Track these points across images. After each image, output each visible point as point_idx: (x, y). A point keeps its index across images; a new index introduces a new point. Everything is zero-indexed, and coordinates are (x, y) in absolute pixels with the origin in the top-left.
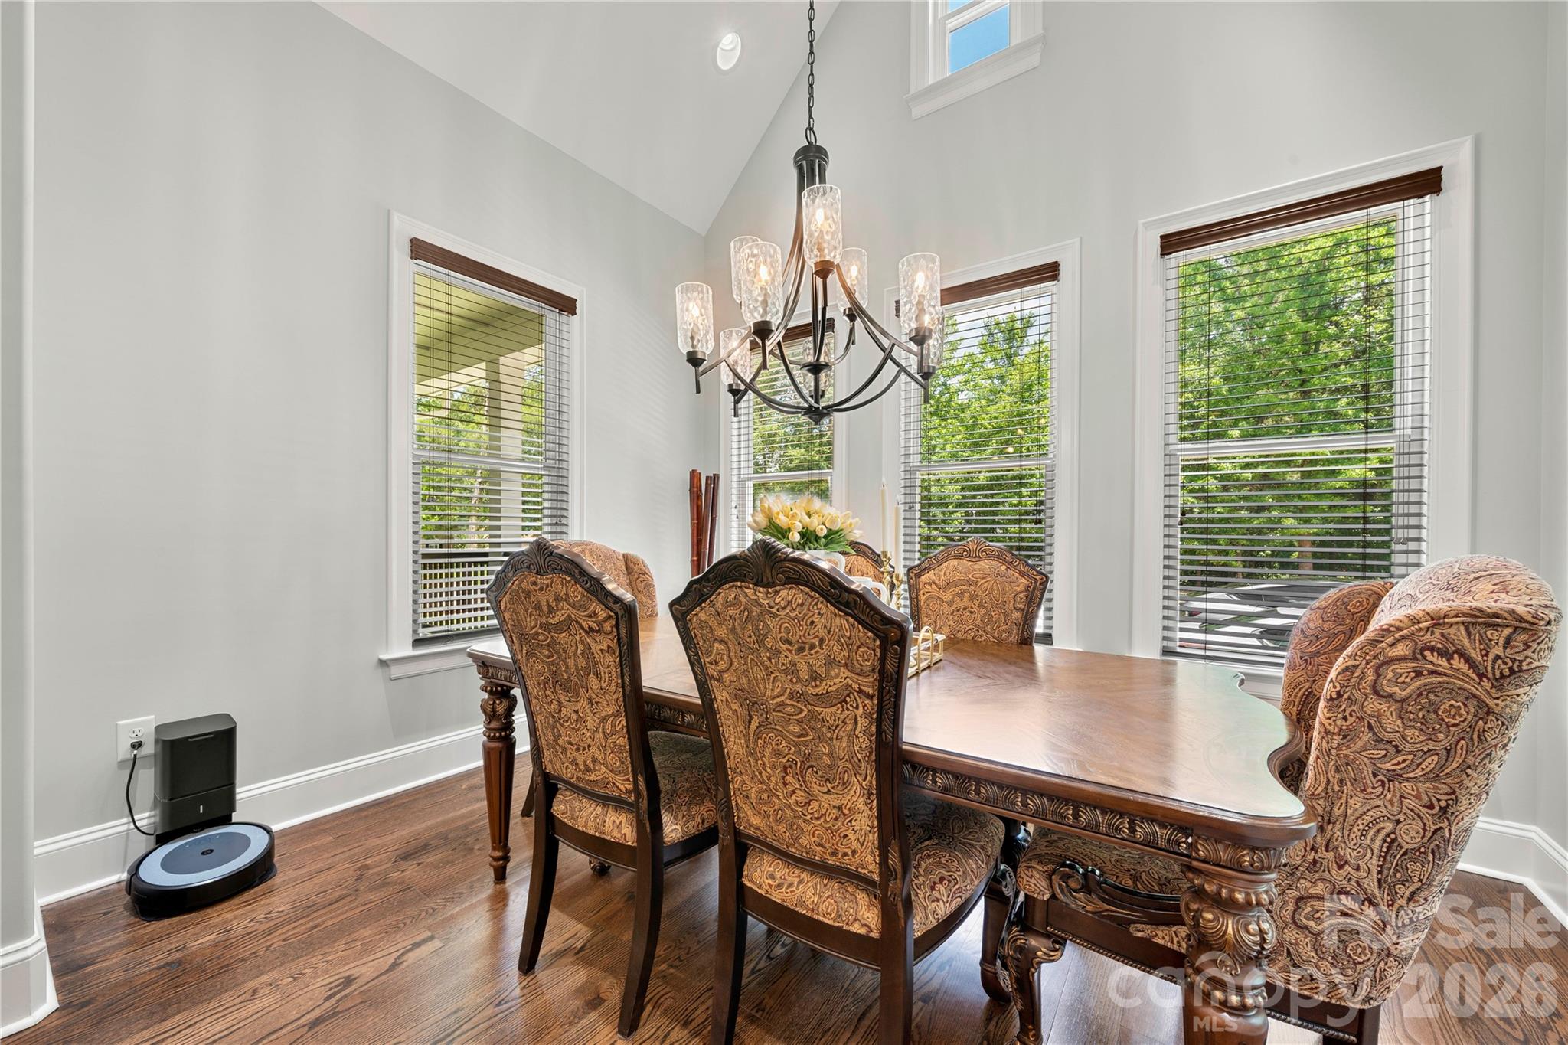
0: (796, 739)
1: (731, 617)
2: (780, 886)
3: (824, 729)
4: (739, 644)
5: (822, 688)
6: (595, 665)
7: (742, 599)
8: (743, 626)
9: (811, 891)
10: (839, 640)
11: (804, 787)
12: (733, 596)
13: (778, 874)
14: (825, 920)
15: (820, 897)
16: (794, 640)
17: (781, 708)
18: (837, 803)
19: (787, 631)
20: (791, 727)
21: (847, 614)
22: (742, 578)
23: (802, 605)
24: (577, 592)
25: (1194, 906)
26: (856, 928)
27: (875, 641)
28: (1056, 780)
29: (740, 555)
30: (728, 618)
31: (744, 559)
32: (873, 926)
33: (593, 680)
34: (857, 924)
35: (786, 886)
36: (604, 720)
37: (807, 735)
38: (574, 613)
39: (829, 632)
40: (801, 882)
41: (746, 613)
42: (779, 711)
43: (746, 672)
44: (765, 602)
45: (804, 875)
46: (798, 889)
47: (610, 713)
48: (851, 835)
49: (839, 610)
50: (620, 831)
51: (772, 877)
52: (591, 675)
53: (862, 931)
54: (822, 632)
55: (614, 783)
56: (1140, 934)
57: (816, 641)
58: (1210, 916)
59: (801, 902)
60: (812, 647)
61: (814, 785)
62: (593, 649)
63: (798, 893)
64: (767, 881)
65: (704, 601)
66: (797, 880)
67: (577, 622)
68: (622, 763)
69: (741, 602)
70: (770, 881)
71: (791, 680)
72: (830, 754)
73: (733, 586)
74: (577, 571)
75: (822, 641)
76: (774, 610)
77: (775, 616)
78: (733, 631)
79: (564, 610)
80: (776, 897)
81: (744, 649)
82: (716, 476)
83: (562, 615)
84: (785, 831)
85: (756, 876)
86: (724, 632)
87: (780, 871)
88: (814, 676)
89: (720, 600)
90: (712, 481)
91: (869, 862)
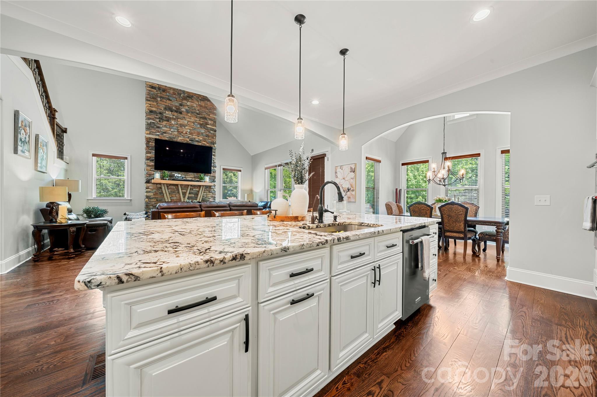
9: (455, 234)
11: (456, 223)
14: (457, 236)
16: (457, 210)
18: (460, 224)
20: (455, 218)
21: (463, 207)
22: (450, 204)
23: (457, 207)
24: (425, 206)
27: (466, 210)
34: (461, 236)
44: (452, 207)
48: (461, 228)
61: (458, 222)
65: (444, 207)
66: (453, 234)
67: (425, 209)
69: (449, 207)
71: (456, 213)
72: (460, 220)
73: (448, 205)
75: (461, 210)
76: (454, 207)
78: (448, 209)
79: (423, 208)
80: (450, 235)
81: (449, 211)
82: (401, 189)
83: (423, 209)
84: (452, 228)
85: (447, 234)
86: (446, 209)
87: (450, 233)
88: (458, 213)
89: (446, 207)
90: (400, 190)
91: (463, 230)
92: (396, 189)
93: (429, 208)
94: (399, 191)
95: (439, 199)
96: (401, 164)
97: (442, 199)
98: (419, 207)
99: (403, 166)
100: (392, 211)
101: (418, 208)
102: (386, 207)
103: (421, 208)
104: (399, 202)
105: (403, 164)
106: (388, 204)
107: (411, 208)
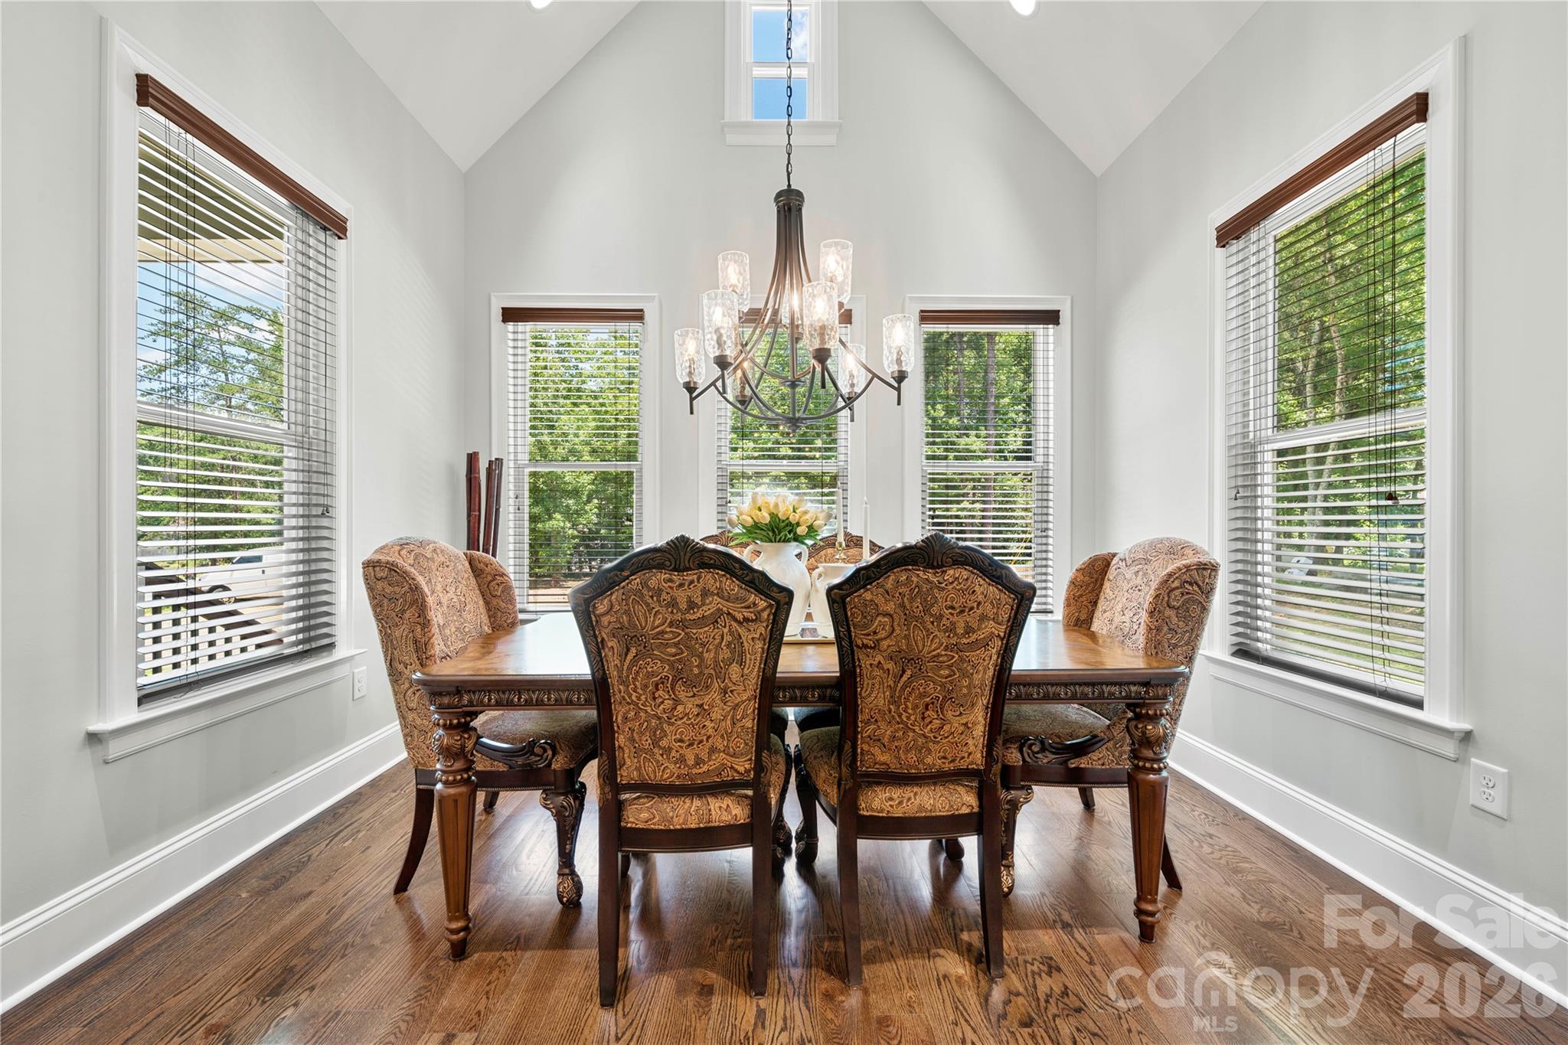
0: (944, 680)
1: (900, 594)
2: (900, 803)
3: (969, 668)
4: (905, 614)
5: (974, 637)
6: (742, 653)
7: (915, 579)
8: (912, 600)
9: (926, 798)
10: (992, 602)
11: (941, 716)
12: (905, 577)
13: (895, 796)
14: (942, 814)
15: (935, 799)
16: (957, 606)
17: (936, 659)
18: (964, 721)
19: (952, 600)
20: (942, 672)
21: (997, 583)
22: (915, 563)
23: (967, 579)
24: (732, 586)
25: (1140, 726)
26: (965, 810)
27: (1014, 600)
28: (1090, 672)
29: (915, 545)
30: (898, 595)
31: (920, 548)
32: (974, 805)
33: (735, 668)
34: (964, 807)
35: (905, 801)
36: (736, 707)
37: (955, 674)
38: (725, 606)
39: (985, 597)
40: (916, 794)
41: (917, 590)
42: (934, 662)
43: (906, 637)
44: (935, 580)
45: (915, 789)
46: (915, 799)
47: (745, 698)
48: (970, 742)
49: (993, 581)
50: (730, 813)
51: (891, 799)
52: (734, 664)
53: (967, 811)
54: (980, 598)
55: (732, 768)
56: (1073, 766)
57: (975, 605)
58: (1150, 727)
59: (921, 808)
60: (972, 609)
61: (949, 712)
62: (744, 639)
63: (917, 802)
64: (888, 804)
65: (870, 584)
66: (912, 795)
67: (729, 614)
68: (747, 744)
69: (912, 581)
70: (891, 803)
71: (949, 636)
72: (968, 687)
73: (905, 569)
74: (737, 565)
75: (979, 604)
76: (943, 585)
77: (944, 589)
78: (903, 606)
79: (714, 604)
80: (898, 813)
81: (909, 618)
82: (499, 461)
83: (708, 610)
84: (912, 757)
85: (876, 804)
86: (890, 607)
87: (896, 793)
88: (969, 630)
89: (890, 582)
90: (496, 466)
91: (977, 759)
92: (472, 459)
93: (763, 604)
94: (489, 471)
95: (773, 516)
96: (497, 315)
97: (793, 518)
98: (682, 597)
99: (510, 326)
100: (426, 624)
101: (673, 604)
102: (370, 589)
103: (692, 605)
104: (491, 547)
105: (511, 315)
106: (392, 568)
107: (602, 607)
